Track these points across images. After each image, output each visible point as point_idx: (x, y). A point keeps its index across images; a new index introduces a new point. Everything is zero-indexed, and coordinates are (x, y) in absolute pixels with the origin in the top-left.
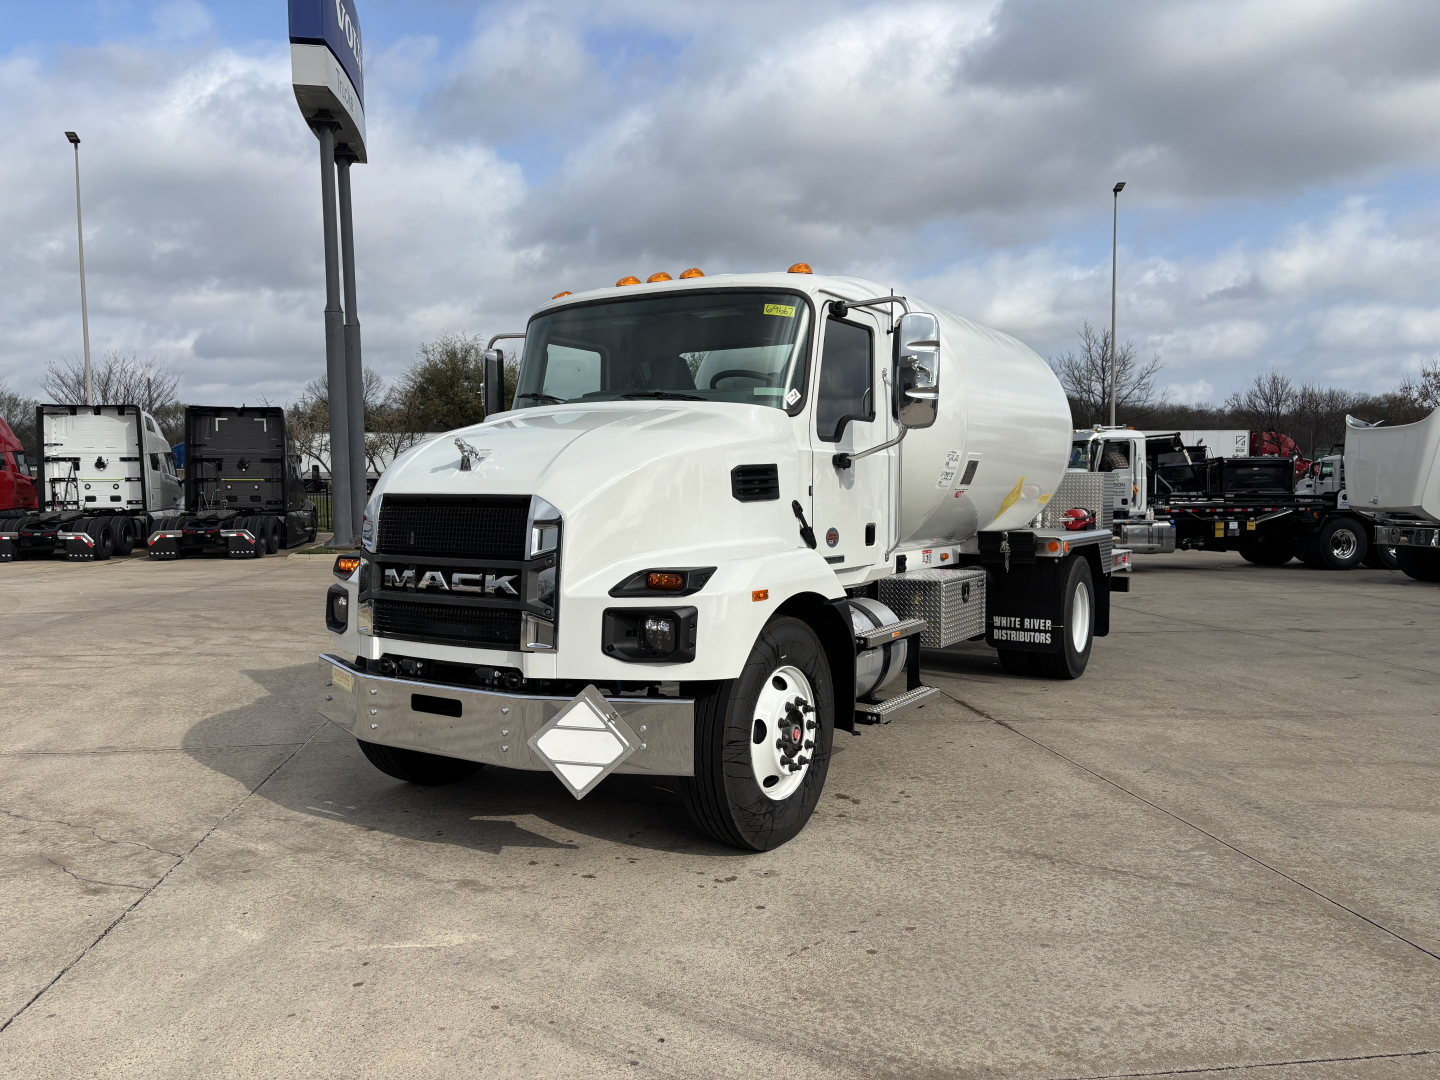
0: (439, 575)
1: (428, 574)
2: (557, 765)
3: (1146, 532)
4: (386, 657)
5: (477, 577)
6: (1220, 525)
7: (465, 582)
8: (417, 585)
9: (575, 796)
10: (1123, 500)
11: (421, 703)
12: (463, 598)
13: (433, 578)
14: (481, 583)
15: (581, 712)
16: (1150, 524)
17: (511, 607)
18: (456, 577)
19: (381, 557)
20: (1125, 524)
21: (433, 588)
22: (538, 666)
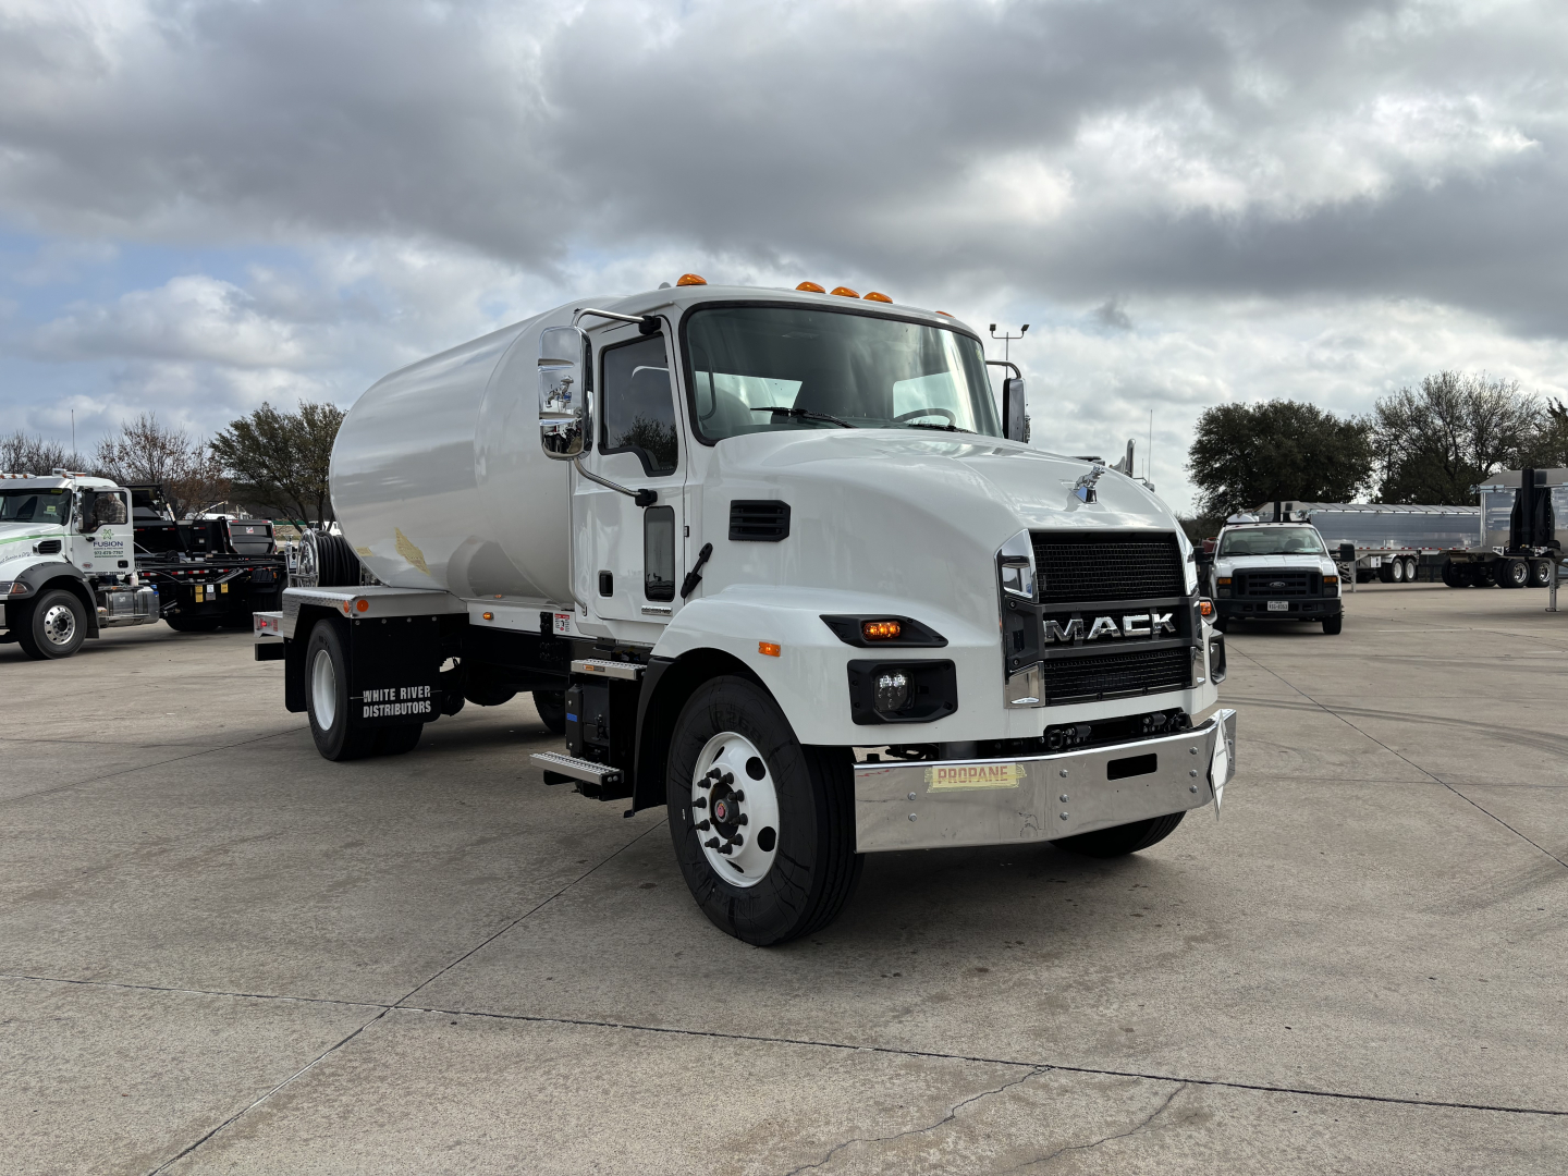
0: (1109, 620)
1: (1098, 622)
3: (131, 600)
4: (1049, 730)
5: (1146, 617)
6: (199, 589)
7: (1135, 625)
8: (1085, 636)
10: (119, 562)
11: (1118, 769)
12: (1134, 642)
13: (1104, 625)
14: (1149, 624)
16: (135, 590)
18: (1128, 620)
20: (110, 592)
21: (1105, 638)
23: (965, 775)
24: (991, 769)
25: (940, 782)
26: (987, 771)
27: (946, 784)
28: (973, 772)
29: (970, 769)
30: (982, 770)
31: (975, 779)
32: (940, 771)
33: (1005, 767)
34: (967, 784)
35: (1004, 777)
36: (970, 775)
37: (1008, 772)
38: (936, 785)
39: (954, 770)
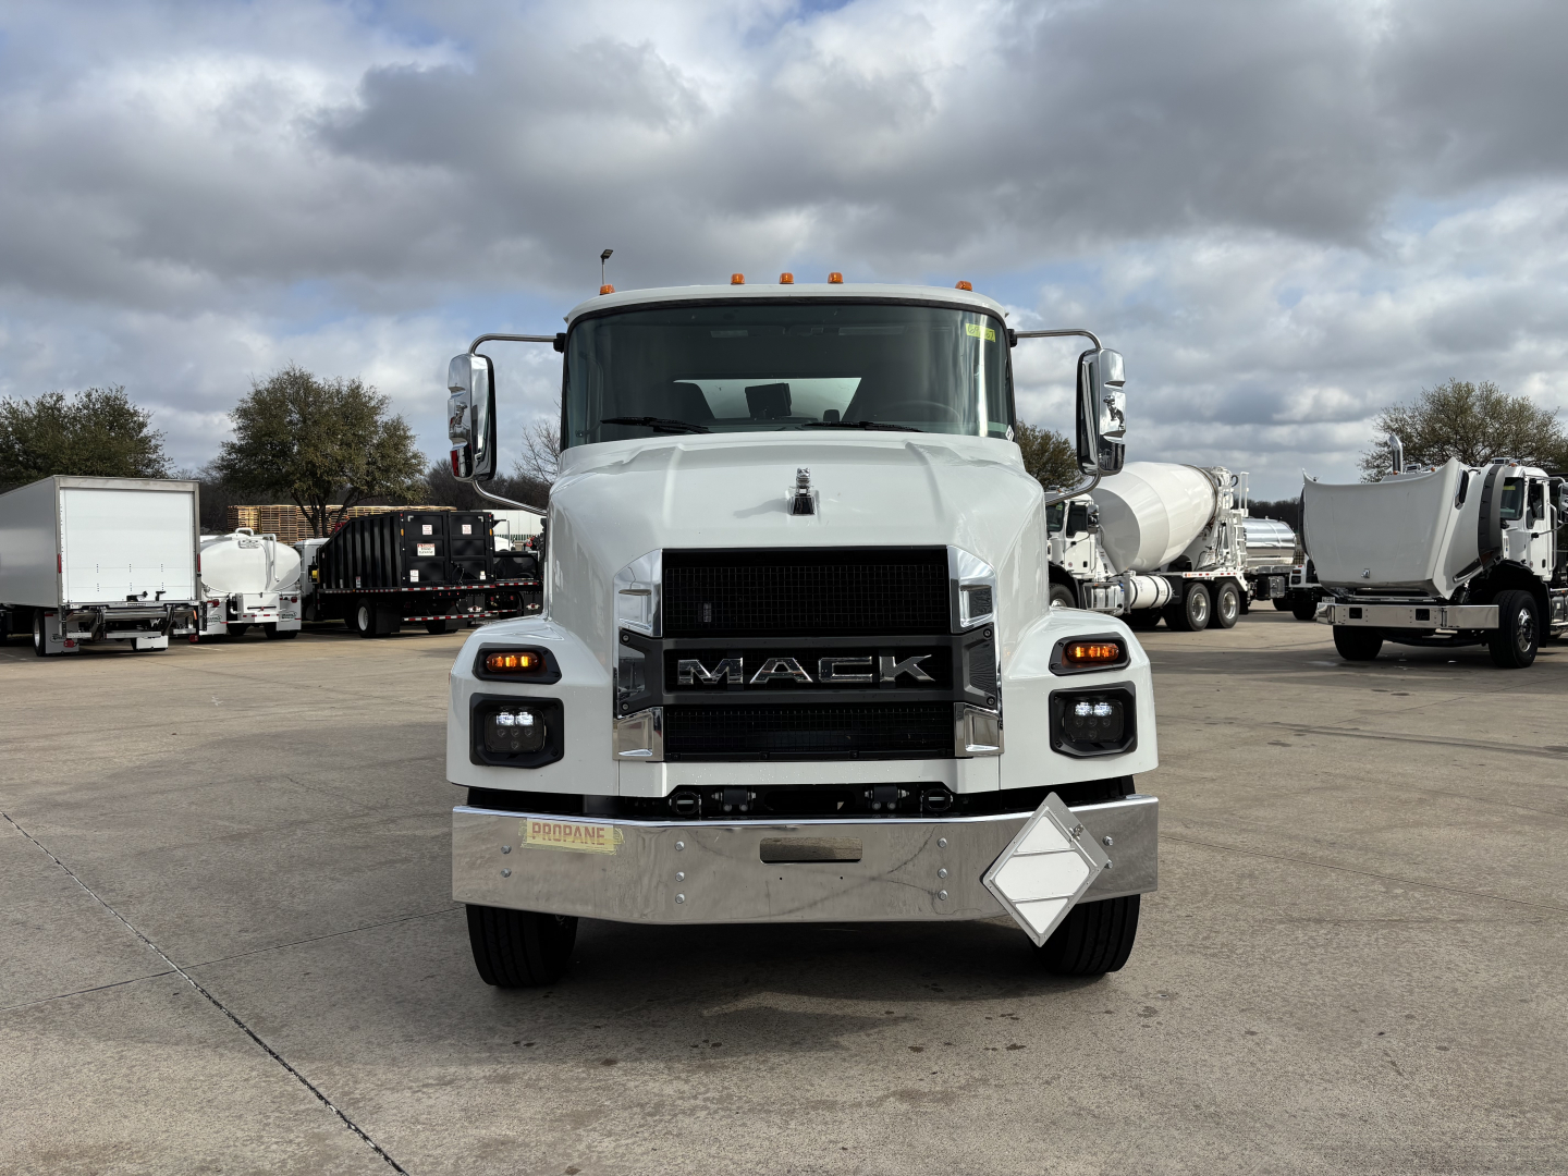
0: (793, 663)
1: (770, 663)
2: (1018, 906)
4: (680, 791)
5: (863, 661)
7: (842, 669)
8: (747, 679)
9: (1036, 941)
12: (842, 692)
13: (781, 667)
14: (874, 668)
15: (1043, 829)
17: (931, 699)
18: (825, 663)
19: (669, 644)
21: (781, 683)
22: (975, 775)
23: (560, 832)
24: (586, 829)
25: (534, 838)
26: (583, 831)
27: (539, 841)
28: (568, 831)
29: (565, 827)
30: (578, 829)
31: (570, 839)
32: (534, 824)
33: (602, 829)
34: (561, 844)
35: (601, 840)
36: (565, 834)
37: (606, 834)
38: (530, 841)
39: (549, 825)
